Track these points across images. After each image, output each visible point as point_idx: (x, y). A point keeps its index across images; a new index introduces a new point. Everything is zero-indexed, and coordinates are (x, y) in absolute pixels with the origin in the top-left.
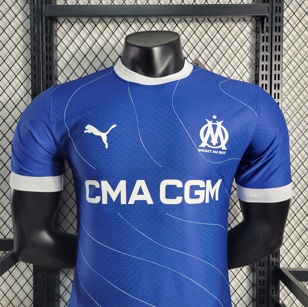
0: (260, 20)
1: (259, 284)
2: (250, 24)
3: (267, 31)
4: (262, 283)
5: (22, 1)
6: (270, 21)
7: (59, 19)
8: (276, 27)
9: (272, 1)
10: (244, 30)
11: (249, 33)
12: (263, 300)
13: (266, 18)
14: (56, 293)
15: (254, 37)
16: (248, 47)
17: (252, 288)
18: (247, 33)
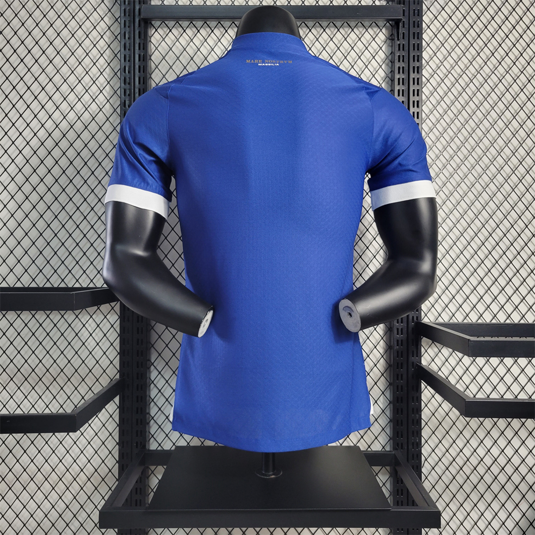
0: (395, 25)
1: (396, 344)
2: (384, 30)
3: (403, 38)
4: (400, 342)
5: (109, 2)
6: (406, 26)
7: (153, 22)
8: (414, 33)
9: (409, 1)
10: (377, 37)
11: (382, 41)
12: (402, 364)
13: (402, 23)
14: (148, 358)
15: (389, 46)
16: (382, 58)
17: (389, 350)
18: (381, 41)
